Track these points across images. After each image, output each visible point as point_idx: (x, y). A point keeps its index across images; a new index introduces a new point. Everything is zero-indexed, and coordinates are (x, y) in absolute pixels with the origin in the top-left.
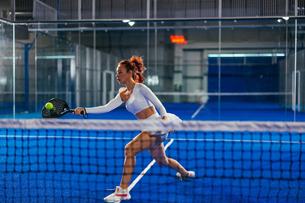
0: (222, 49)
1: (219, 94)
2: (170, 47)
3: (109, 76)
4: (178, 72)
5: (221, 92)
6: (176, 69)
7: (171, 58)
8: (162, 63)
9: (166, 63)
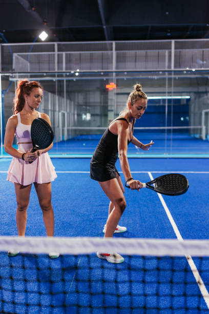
0: (174, 93)
1: (172, 128)
2: (105, 92)
3: (64, 115)
4: (112, 111)
5: (173, 126)
6: (109, 108)
7: (106, 101)
8: (99, 104)
9: (102, 104)
